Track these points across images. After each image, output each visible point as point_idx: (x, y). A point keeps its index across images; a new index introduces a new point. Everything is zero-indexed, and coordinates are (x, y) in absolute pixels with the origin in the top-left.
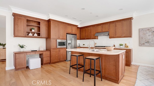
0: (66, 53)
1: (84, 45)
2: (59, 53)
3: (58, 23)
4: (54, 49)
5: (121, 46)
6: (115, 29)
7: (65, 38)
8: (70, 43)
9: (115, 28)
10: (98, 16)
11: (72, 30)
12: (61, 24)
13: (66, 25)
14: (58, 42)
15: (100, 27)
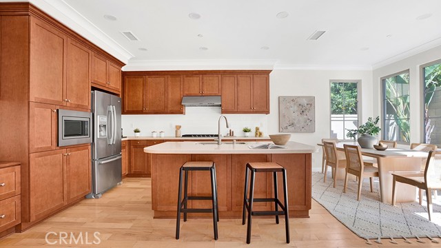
0: (90, 163)
1: (136, 131)
2: (65, 167)
3: (61, 35)
4: (44, 152)
5: (247, 134)
6: (236, 92)
7: (87, 103)
8: (105, 126)
9: (236, 89)
10: (207, 49)
11: (109, 76)
12: (74, 43)
13: (90, 51)
14: (65, 118)
15: (196, 79)
